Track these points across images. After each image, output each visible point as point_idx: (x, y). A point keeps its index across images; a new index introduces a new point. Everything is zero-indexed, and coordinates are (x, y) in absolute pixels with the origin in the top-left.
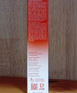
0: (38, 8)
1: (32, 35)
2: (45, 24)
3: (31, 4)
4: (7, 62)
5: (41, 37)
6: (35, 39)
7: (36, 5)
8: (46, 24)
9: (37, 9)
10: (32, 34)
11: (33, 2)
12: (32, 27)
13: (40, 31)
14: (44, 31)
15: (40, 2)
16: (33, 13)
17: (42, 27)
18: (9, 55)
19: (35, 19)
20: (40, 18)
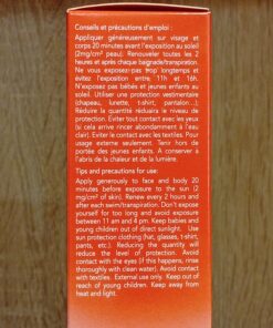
0: (143, 74)
1: (99, 257)
2: (190, 184)
3: (96, 46)
4: (32, 303)
5: (163, 274)
6: (122, 282)
7: (126, 57)
8: (195, 180)
9: (132, 81)
10: (98, 251)
11: (106, 34)
12: (97, 201)
13: (156, 234)
14: (184, 229)
15: (155, 33)
16: (107, 107)
17: (170, 201)
18: (38, 272)
19: (120, 147)
20: (154, 140)
